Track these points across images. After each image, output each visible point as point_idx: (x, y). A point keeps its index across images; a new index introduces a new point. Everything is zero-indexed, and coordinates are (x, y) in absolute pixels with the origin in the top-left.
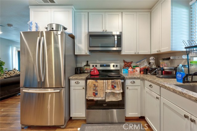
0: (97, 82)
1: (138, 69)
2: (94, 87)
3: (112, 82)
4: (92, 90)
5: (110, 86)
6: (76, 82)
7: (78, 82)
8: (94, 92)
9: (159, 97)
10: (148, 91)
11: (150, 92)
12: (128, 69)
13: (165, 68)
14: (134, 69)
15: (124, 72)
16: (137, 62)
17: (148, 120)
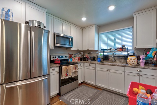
0: (68, 67)
1: (77, 58)
2: (66, 70)
3: (75, 66)
4: (65, 72)
5: (74, 68)
6: (52, 70)
7: (53, 69)
8: (67, 73)
9: (95, 68)
10: (87, 68)
11: (89, 68)
12: (72, 59)
13: (91, 57)
14: (75, 58)
15: (70, 60)
16: (75, 55)
17: (87, 81)
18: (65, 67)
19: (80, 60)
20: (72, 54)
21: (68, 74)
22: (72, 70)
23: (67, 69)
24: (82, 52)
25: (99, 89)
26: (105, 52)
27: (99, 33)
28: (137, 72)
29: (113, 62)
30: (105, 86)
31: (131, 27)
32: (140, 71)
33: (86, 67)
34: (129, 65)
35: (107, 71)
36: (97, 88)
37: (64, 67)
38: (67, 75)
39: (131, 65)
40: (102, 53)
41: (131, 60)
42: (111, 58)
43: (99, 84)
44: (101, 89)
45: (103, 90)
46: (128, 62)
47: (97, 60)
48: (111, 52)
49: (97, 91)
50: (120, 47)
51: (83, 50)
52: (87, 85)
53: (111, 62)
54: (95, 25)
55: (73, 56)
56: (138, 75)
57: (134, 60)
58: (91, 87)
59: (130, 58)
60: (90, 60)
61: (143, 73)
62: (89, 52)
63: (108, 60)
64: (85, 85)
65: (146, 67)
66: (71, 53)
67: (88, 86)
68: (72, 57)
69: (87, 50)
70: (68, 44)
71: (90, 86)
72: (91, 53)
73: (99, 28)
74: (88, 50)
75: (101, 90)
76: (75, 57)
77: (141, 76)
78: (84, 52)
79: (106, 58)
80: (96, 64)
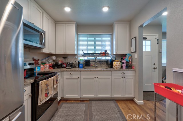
0: (48, 81)
1: (47, 66)
2: (46, 87)
4: (44, 91)
5: (56, 81)
8: (46, 92)
9: (79, 77)
10: (68, 77)
11: (70, 77)
12: (40, 67)
13: (70, 63)
14: (44, 66)
15: (38, 69)
16: (42, 60)
17: (67, 96)
18: (45, 82)
19: (53, 69)
20: (39, 60)
21: (48, 93)
22: (53, 85)
23: (47, 85)
24: (54, 57)
25: (86, 102)
26: (85, 57)
27: (79, 34)
28: (122, 75)
29: (95, 67)
30: (92, 96)
31: (111, 33)
32: (124, 73)
33: (65, 77)
34: (115, 69)
35: (95, 78)
36: (82, 101)
37: (42, 83)
38: (47, 95)
39: (117, 69)
40: (83, 58)
41: (117, 65)
42: (92, 63)
43: (85, 96)
44: (87, 100)
45: (90, 100)
46: (114, 66)
47: (77, 67)
48: (92, 56)
49: (85, 104)
50: (101, 51)
51: (57, 53)
52: (68, 102)
53: (94, 67)
54: (75, 23)
55: (40, 62)
56: (122, 77)
57: (119, 64)
58: (74, 101)
59: (116, 62)
60: (69, 68)
61: (126, 75)
62: (65, 56)
63: (90, 65)
64: (64, 102)
65: (128, 70)
66: (36, 58)
67: (70, 102)
68: (38, 63)
69: (63, 53)
70: (39, 41)
71: (72, 102)
72: (68, 57)
73: (77, 27)
74: (65, 53)
75: (89, 102)
76: (44, 64)
77: (125, 77)
78: (57, 55)
79: (87, 63)
80: (81, 72)
